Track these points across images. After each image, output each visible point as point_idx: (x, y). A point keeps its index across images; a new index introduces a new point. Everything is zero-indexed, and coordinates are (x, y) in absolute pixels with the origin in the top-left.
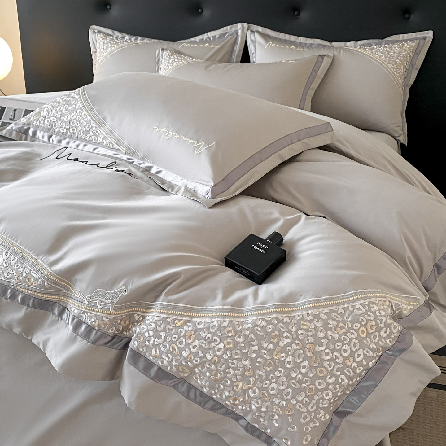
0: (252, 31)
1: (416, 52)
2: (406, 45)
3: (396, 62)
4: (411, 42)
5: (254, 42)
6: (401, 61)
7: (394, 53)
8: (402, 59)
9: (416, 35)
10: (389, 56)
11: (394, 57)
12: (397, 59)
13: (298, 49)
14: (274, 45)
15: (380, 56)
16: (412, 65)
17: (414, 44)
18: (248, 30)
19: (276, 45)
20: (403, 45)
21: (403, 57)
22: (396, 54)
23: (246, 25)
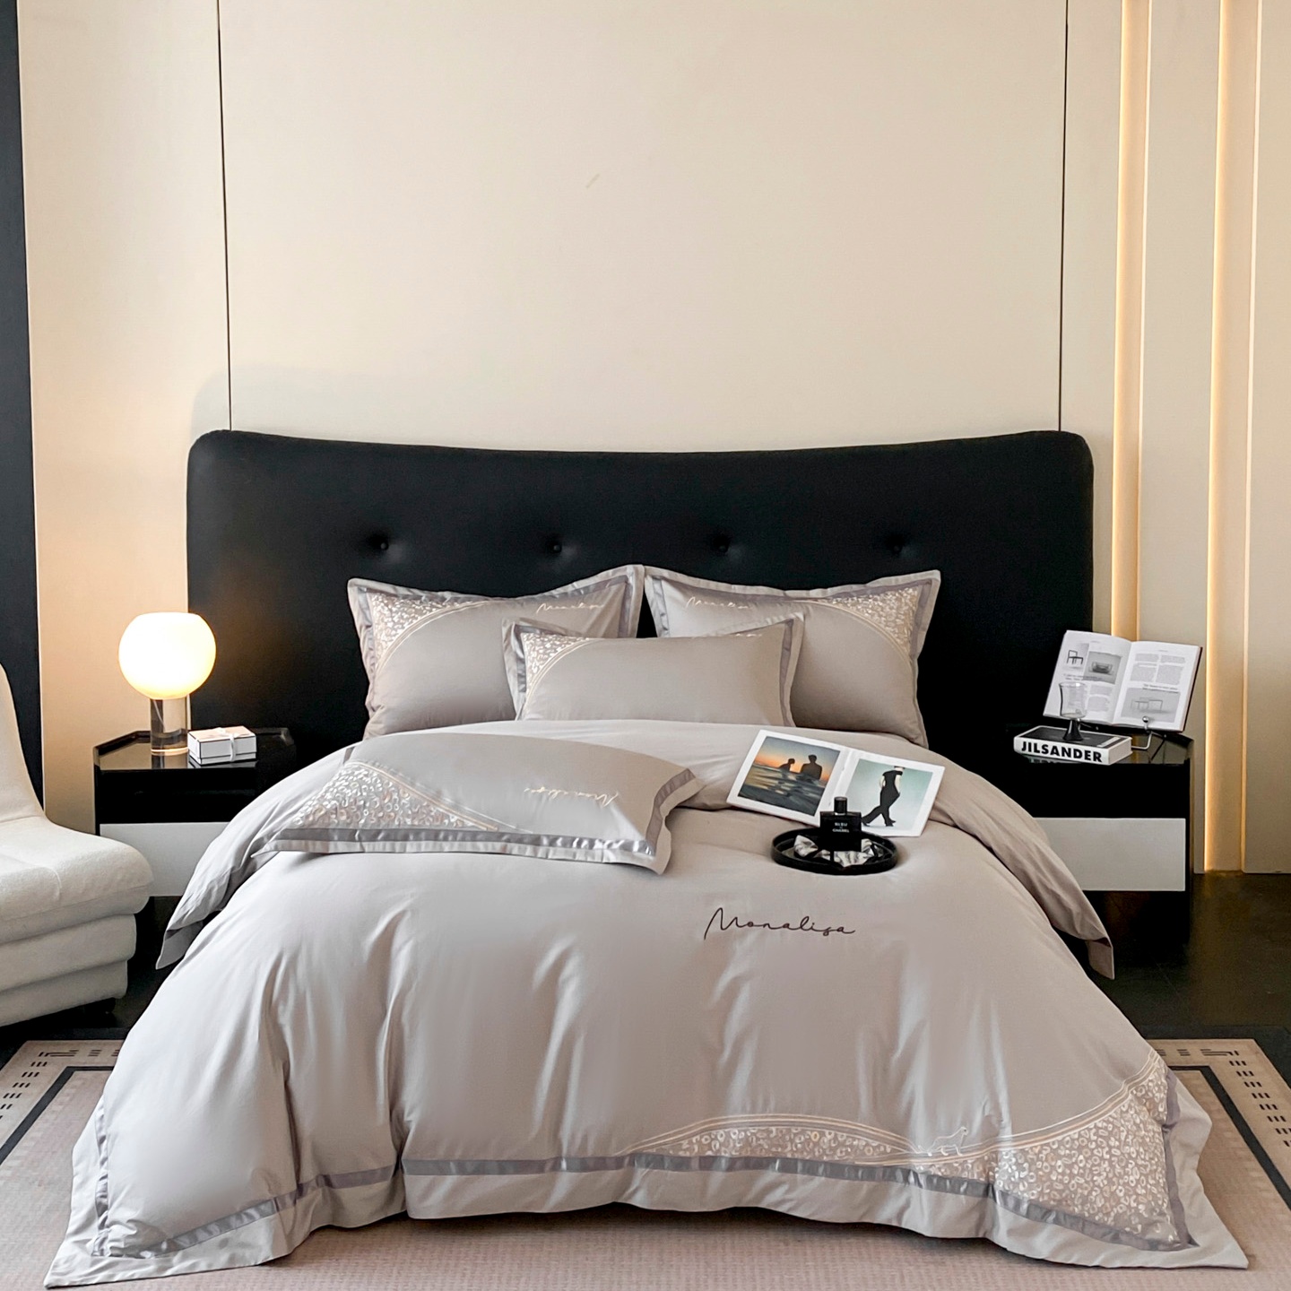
0: (654, 578)
1: (921, 603)
2: (905, 595)
3: (896, 622)
4: (911, 591)
5: (662, 596)
6: (903, 620)
7: (891, 608)
8: (903, 617)
9: (915, 577)
10: (884, 615)
11: (891, 615)
12: (897, 618)
13: (740, 607)
14: (699, 602)
15: (872, 615)
16: (917, 624)
17: (916, 593)
18: (645, 576)
19: (703, 602)
20: (901, 595)
21: (905, 614)
22: (894, 611)
23: (640, 567)
